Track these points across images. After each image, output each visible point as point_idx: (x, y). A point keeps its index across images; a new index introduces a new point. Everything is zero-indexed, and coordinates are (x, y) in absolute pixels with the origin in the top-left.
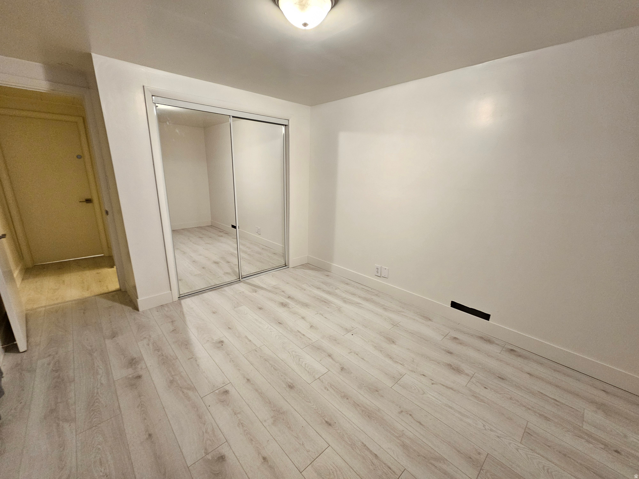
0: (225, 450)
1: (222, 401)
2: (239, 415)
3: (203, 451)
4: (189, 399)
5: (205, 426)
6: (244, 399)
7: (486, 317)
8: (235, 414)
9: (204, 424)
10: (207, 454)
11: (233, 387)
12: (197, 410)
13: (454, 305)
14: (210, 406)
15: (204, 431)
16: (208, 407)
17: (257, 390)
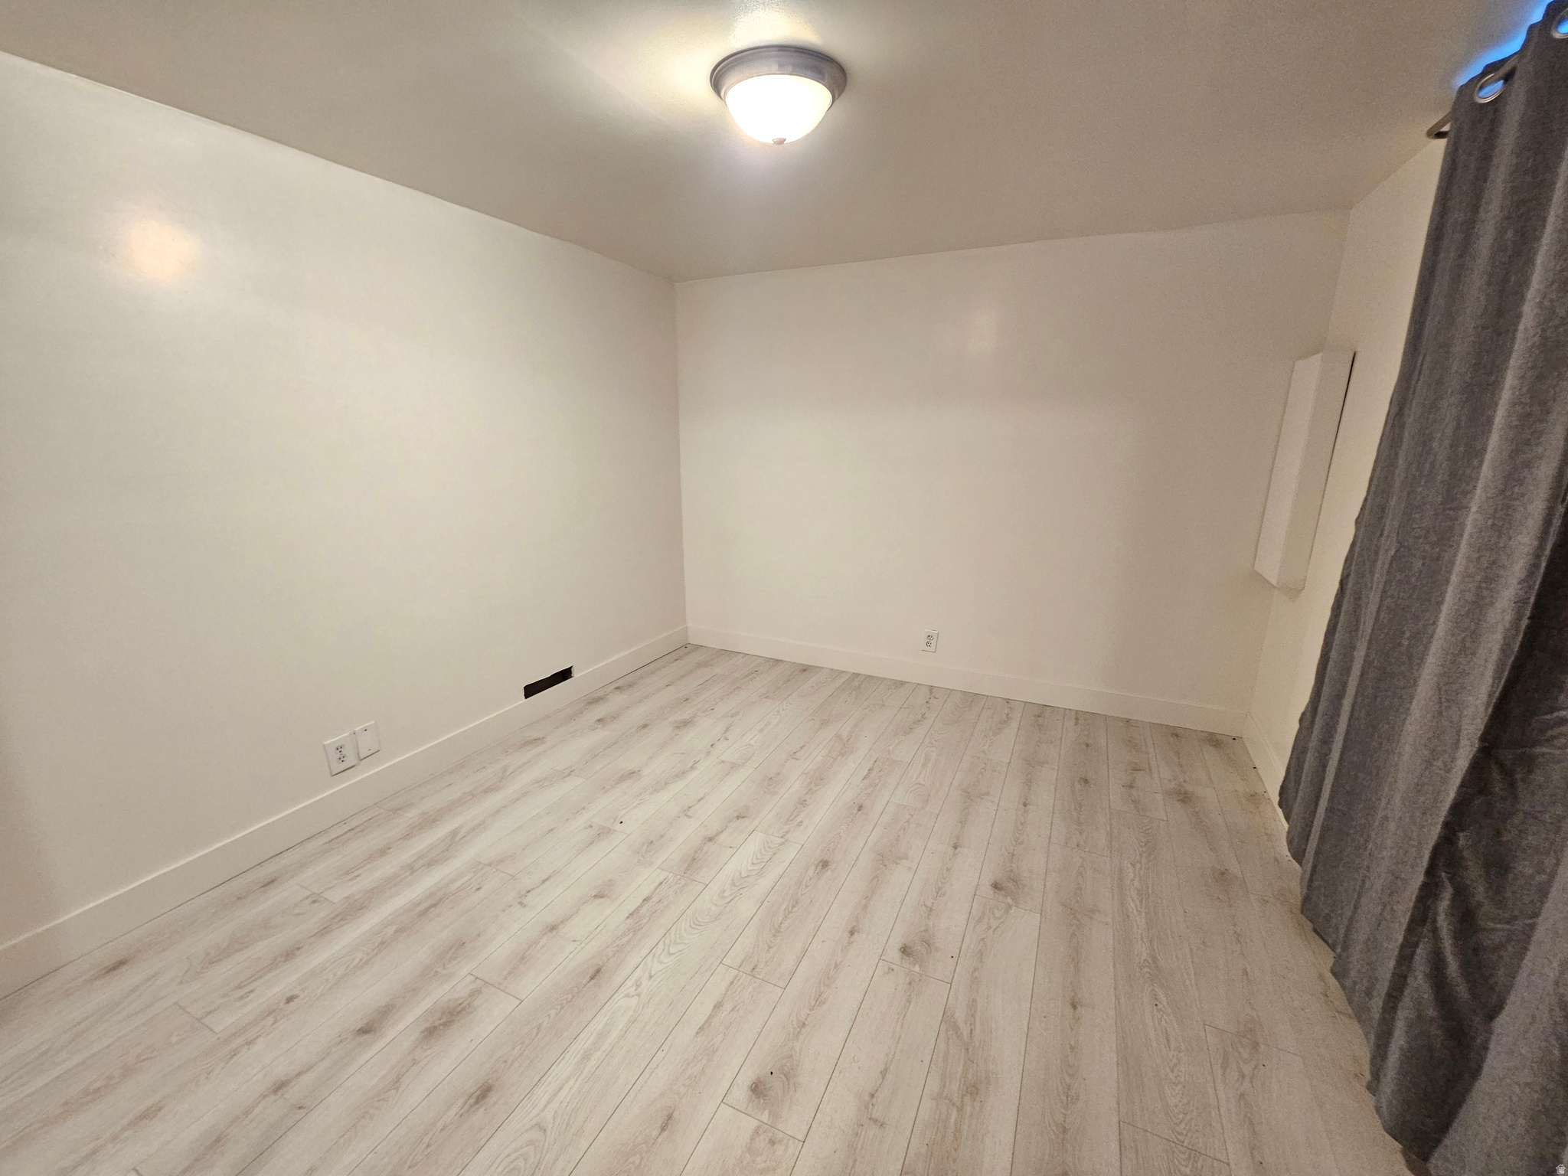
0: (987, 889)
1: (928, 943)
2: (929, 904)
3: (1011, 912)
4: (972, 1005)
5: (984, 936)
6: (896, 915)
7: (565, 675)
8: (931, 910)
9: (983, 939)
10: (1010, 906)
11: (887, 946)
12: (974, 971)
13: (531, 690)
14: (950, 956)
15: (991, 931)
16: (955, 959)
17: (865, 907)
